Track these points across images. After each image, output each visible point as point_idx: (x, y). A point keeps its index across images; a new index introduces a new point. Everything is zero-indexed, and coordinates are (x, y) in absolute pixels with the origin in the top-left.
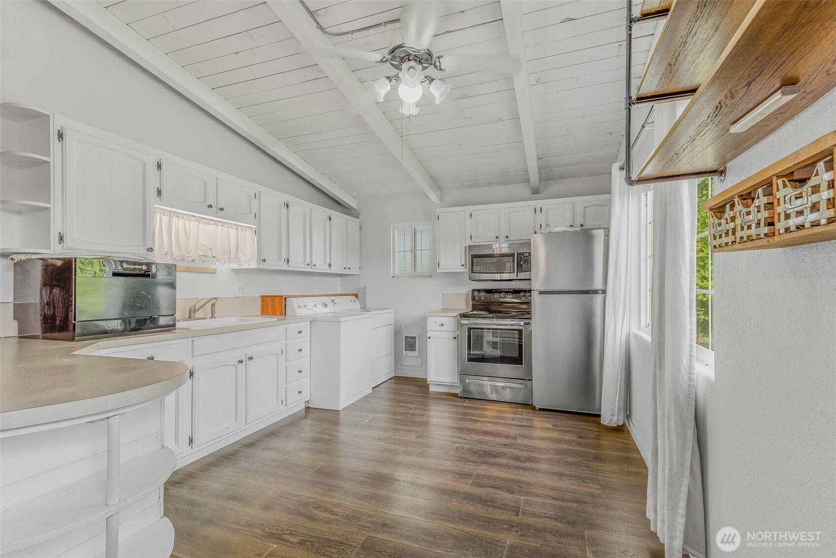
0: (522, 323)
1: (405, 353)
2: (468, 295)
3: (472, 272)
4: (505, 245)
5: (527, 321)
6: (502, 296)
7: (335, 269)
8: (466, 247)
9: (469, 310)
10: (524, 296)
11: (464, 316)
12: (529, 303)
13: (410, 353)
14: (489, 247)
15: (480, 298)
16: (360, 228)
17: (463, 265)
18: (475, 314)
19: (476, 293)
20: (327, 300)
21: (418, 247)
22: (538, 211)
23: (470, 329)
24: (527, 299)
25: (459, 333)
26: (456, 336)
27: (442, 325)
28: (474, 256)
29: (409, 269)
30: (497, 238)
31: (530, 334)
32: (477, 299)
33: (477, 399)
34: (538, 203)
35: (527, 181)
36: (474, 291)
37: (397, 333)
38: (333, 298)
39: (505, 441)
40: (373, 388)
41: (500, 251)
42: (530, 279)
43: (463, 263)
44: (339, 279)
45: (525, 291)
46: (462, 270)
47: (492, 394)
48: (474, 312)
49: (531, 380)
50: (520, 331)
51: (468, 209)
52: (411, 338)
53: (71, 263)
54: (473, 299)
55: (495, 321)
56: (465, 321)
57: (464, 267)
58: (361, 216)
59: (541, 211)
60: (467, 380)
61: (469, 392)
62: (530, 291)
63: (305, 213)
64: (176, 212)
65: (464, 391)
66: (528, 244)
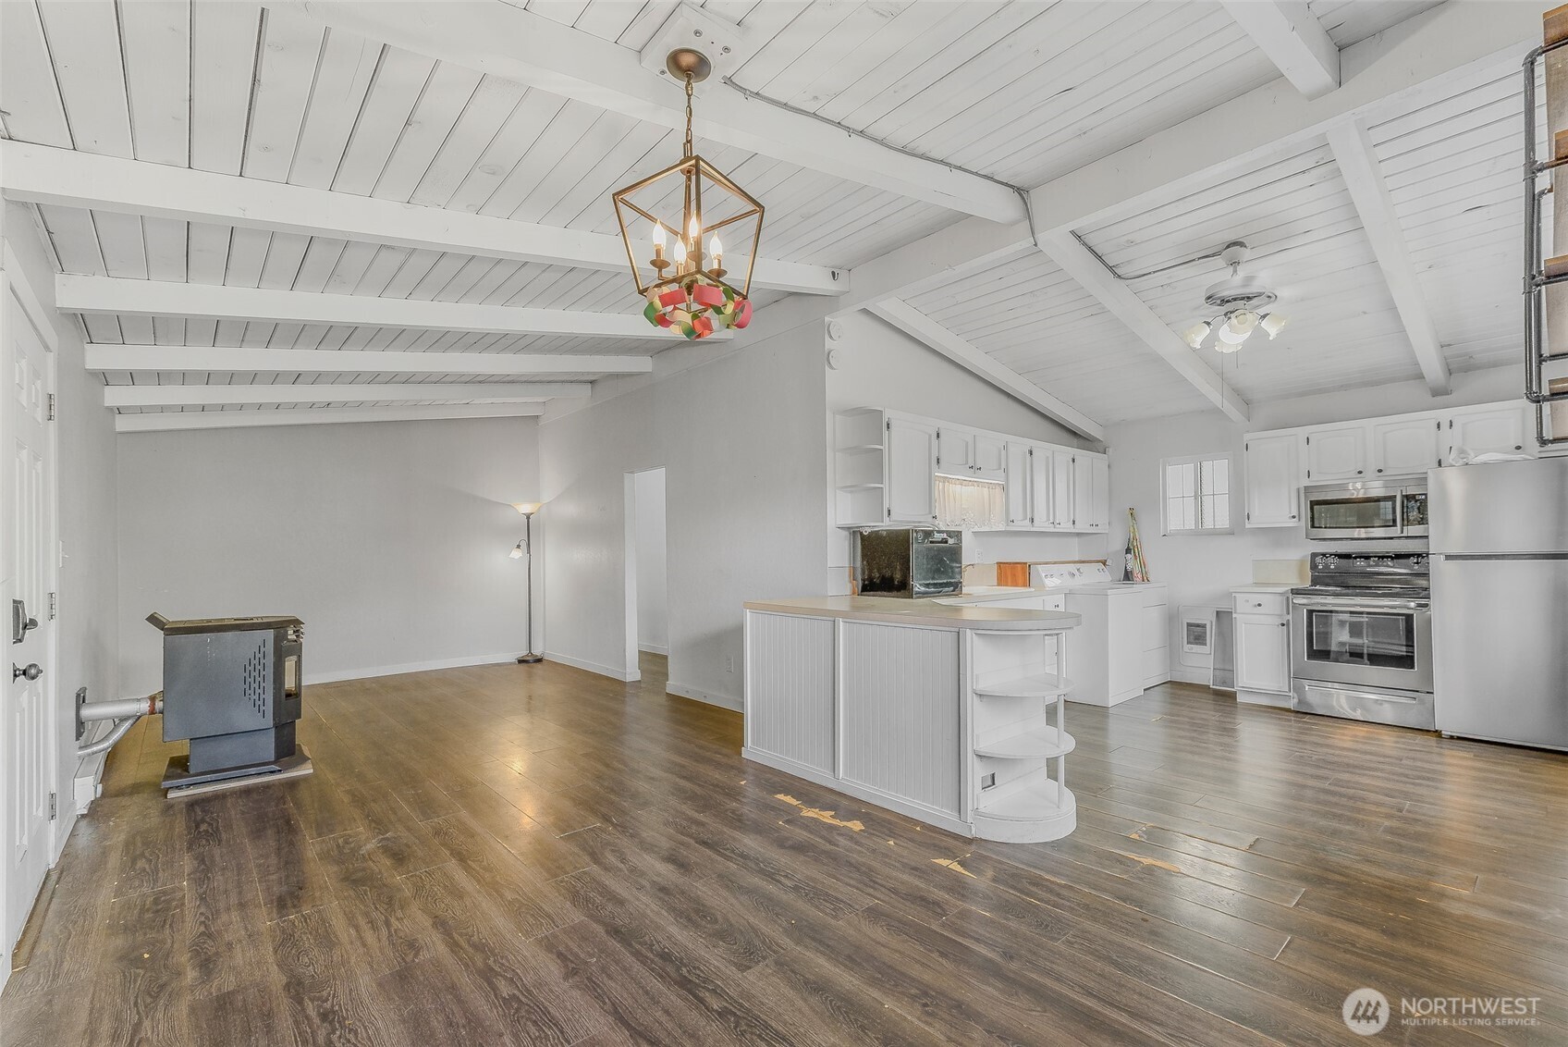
0: (1412, 605)
1: (1187, 647)
2: (1302, 562)
3: (1313, 526)
4: (1378, 484)
5: (1423, 601)
6: (1372, 563)
7: (1079, 528)
8: (1298, 490)
9: (1307, 584)
10: (1417, 563)
11: (1296, 592)
12: (1425, 575)
13: (1196, 648)
14: (1343, 487)
15: (1326, 566)
16: (1109, 466)
17: (1294, 517)
18: (1316, 590)
19: (1318, 559)
20: (1072, 568)
21: (1207, 489)
22: (1445, 426)
23: (1310, 612)
24: (1423, 569)
25: (1290, 617)
26: (1285, 623)
27: (1259, 605)
28: (1313, 504)
29: (1191, 525)
30: (1360, 472)
31: (1429, 621)
32: (1320, 567)
33: (1327, 716)
34: (1444, 415)
35: (1421, 377)
36: (1314, 555)
37: (1171, 618)
38: (1078, 565)
39: (1382, 759)
40: (1145, 690)
41: (1365, 493)
42: (1427, 537)
43: (1295, 513)
44: (1076, 540)
45: (1419, 555)
46: (1293, 523)
47: (1354, 710)
48: (1317, 587)
49: (1432, 693)
50: (1409, 618)
51: (1303, 432)
52: (1198, 626)
53: (909, 533)
54: (1314, 567)
55: (1359, 600)
56: (1300, 600)
57: (1296, 520)
58: (1110, 451)
59: (1451, 426)
60: (1307, 687)
61: (1309, 705)
62: (1428, 554)
63: (1048, 457)
64: (947, 478)
65: (1300, 702)
66: (1423, 480)
